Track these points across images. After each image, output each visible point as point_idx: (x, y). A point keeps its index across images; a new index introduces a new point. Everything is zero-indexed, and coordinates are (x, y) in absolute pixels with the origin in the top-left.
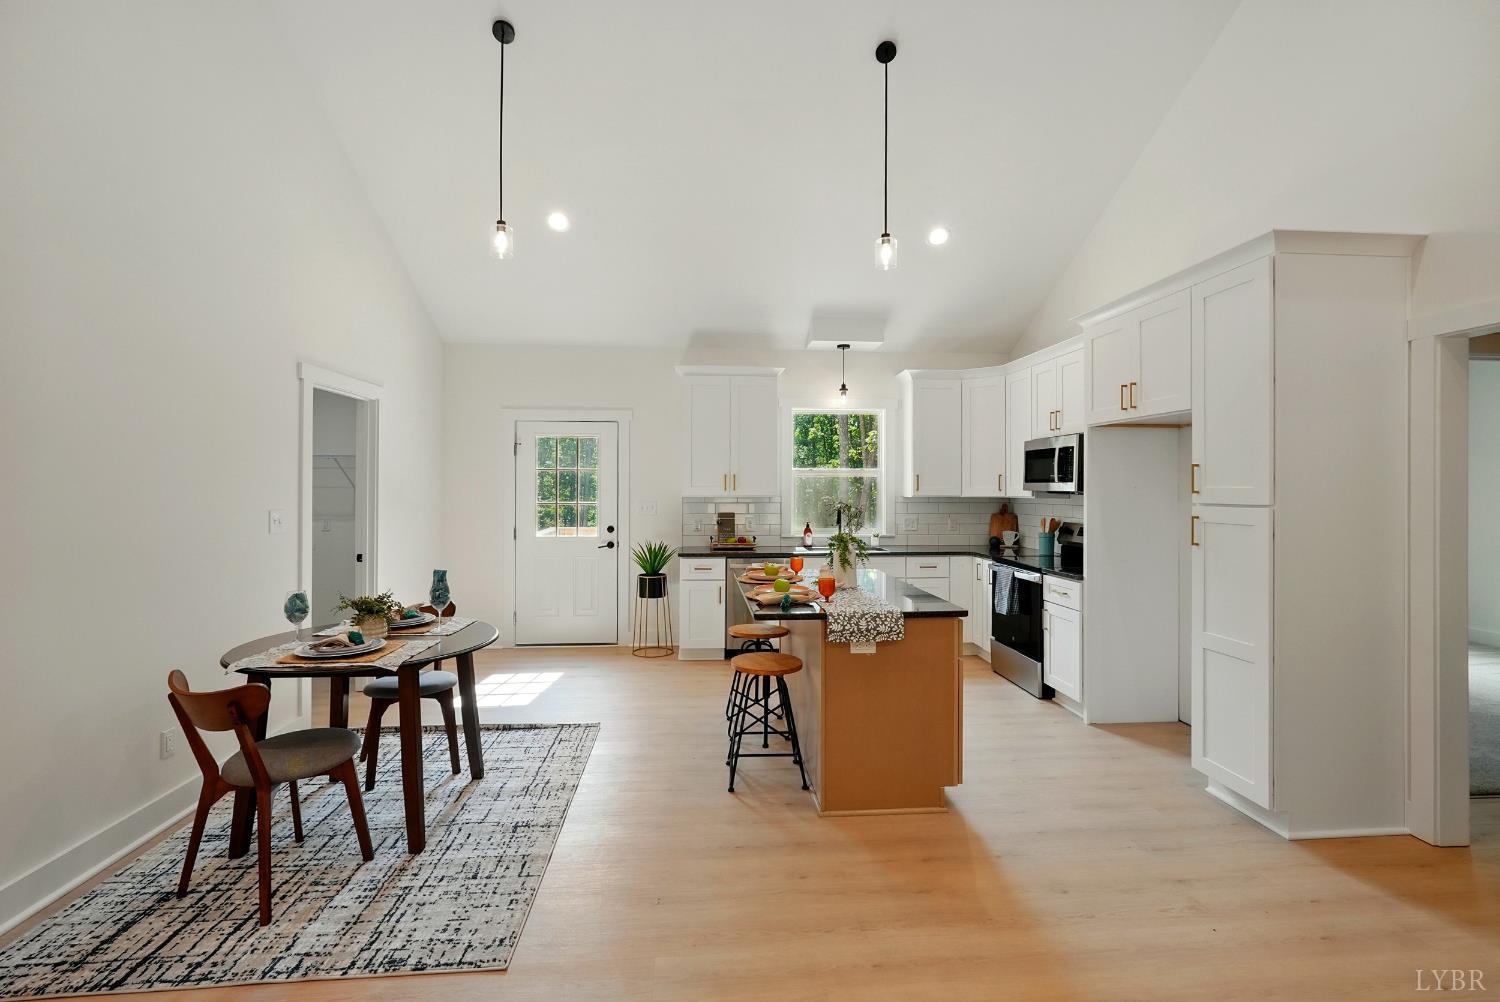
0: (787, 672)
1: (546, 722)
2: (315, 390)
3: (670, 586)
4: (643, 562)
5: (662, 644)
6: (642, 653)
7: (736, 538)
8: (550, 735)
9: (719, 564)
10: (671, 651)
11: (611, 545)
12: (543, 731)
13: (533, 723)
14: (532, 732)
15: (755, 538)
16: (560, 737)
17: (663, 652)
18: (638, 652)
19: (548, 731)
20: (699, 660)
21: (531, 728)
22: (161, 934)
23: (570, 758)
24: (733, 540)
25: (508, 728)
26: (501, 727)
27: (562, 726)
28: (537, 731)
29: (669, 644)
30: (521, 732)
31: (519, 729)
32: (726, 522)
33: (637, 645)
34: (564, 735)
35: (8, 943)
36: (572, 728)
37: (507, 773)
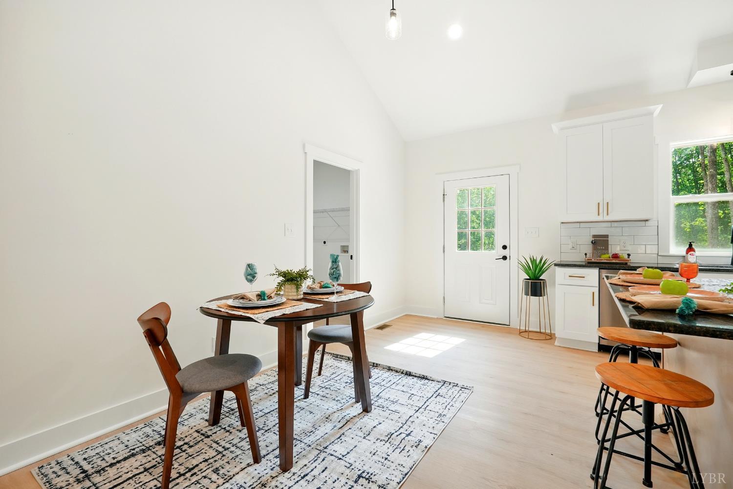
0: (686, 405)
1: (434, 377)
2: (315, 161)
3: (549, 289)
4: (527, 270)
5: (543, 331)
6: (526, 335)
7: (610, 255)
8: (432, 387)
9: (593, 274)
10: (550, 337)
11: (505, 258)
12: (431, 382)
13: (425, 374)
14: (423, 381)
15: (629, 255)
16: (439, 392)
17: (543, 337)
18: (524, 333)
19: (434, 383)
20: (574, 349)
21: (423, 378)
22: (130, 473)
23: (437, 415)
24: (606, 256)
25: (409, 374)
26: (405, 372)
27: (445, 382)
28: (427, 381)
29: (548, 331)
30: (415, 379)
31: (416, 376)
32: (600, 242)
33: (523, 328)
34: (443, 391)
35: (92, 444)
36: (451, 386)
37: (386, 414)
